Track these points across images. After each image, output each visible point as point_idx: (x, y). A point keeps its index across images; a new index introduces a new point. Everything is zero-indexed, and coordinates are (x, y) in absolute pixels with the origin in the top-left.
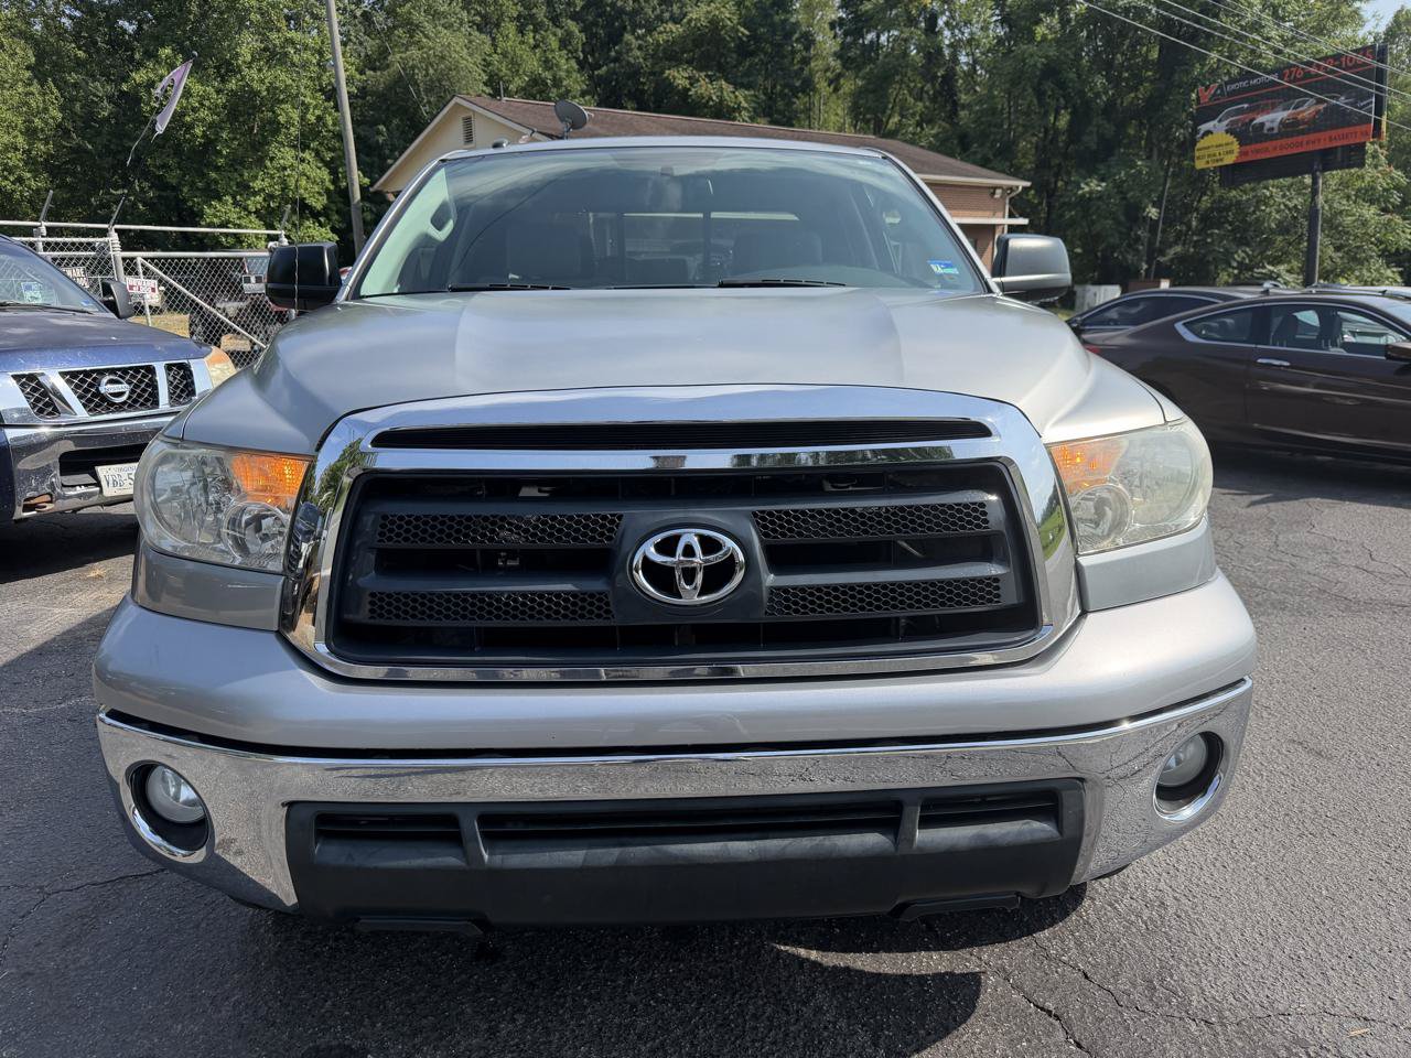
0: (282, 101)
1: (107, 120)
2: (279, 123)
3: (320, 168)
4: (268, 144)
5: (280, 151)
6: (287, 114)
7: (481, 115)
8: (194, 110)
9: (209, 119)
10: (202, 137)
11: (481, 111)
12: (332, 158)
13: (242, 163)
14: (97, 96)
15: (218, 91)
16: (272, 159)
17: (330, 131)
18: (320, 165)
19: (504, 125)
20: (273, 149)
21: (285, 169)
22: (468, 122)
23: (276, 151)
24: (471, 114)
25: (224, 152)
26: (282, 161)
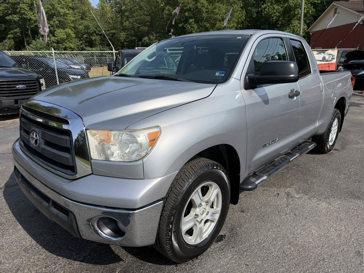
0: (298, 8)
1: (255, 18)
2: (295, 14)
3: (305, 25)
4: (292, 20)
5: (295, 21)
6: (298, 11)
7: (340, 7)
8: (275, 13)
9: (278, 15)
10: (275, 20)
11: (339, 6)
12: (309, 22)
13: (284, 26)
14: (253, 12)
15: (281, 7)
16: (292, 24)
17: (310, 15)
18: (305, 24)
19: (344, 9)
20: (293, 21)
21: (295, 26)
22: (336, 9)
23: (293, 22)
24: (337, 7)
25: (280, 23)
26: (294, 24)
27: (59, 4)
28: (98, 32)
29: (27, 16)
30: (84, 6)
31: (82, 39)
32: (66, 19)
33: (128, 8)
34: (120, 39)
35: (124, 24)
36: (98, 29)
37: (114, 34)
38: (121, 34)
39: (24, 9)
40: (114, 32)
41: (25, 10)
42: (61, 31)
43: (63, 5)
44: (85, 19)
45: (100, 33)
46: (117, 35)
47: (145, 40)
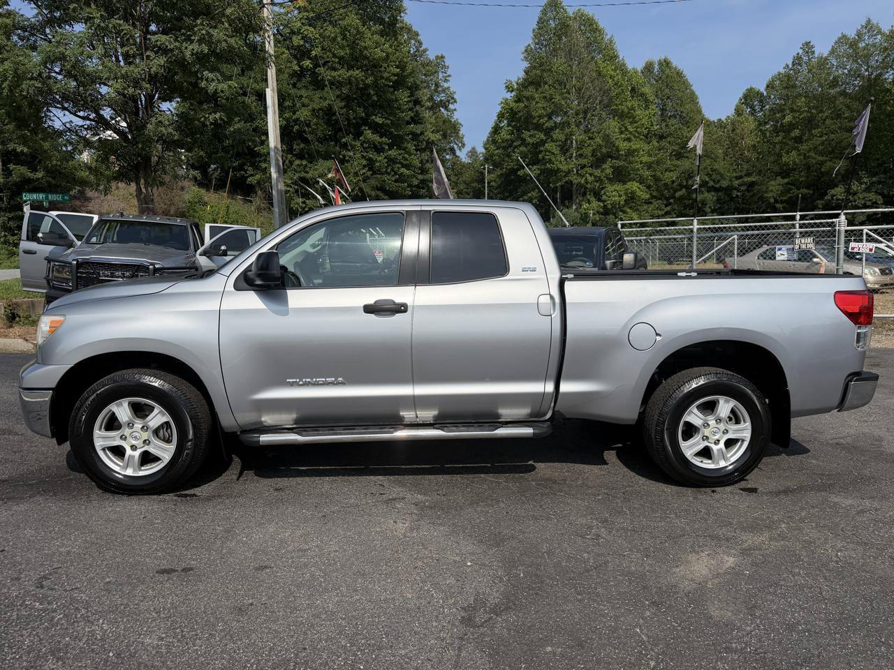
27: (622, 133)
28: (713, 184)
29: (553, 164)
30: (688, 127)
31: (672, 201)
32: (631, 163)
33: (800, 117)
34: (767, 195)
35: (784, 159)
36: (713, 177)
37: (752, 184)
38: (773, 183)
39: (550, 152)
40: (754, 180)
41: (553, 153)
42: (617, 189)
43: (631, 133)
44: (687, 157)
45: (717, 186)
46: (759, 187)
47: (833, 196)
